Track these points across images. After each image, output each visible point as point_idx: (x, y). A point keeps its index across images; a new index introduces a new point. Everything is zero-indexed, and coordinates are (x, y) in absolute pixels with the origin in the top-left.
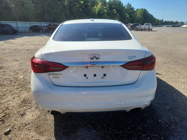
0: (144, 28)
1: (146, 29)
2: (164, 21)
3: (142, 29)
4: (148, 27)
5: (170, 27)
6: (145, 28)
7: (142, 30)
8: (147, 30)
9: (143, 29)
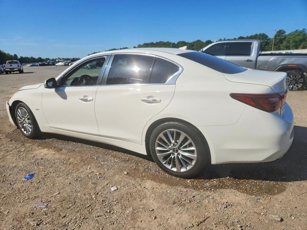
0: (10, 69)
1: (15, 69)
2: (19, 57)
3: (6, 70)
4: (17, 67)
5: (37, 66)
6: (13, 69)
7: (7, 73)
8: (16, 72)
9: (8, 70)
